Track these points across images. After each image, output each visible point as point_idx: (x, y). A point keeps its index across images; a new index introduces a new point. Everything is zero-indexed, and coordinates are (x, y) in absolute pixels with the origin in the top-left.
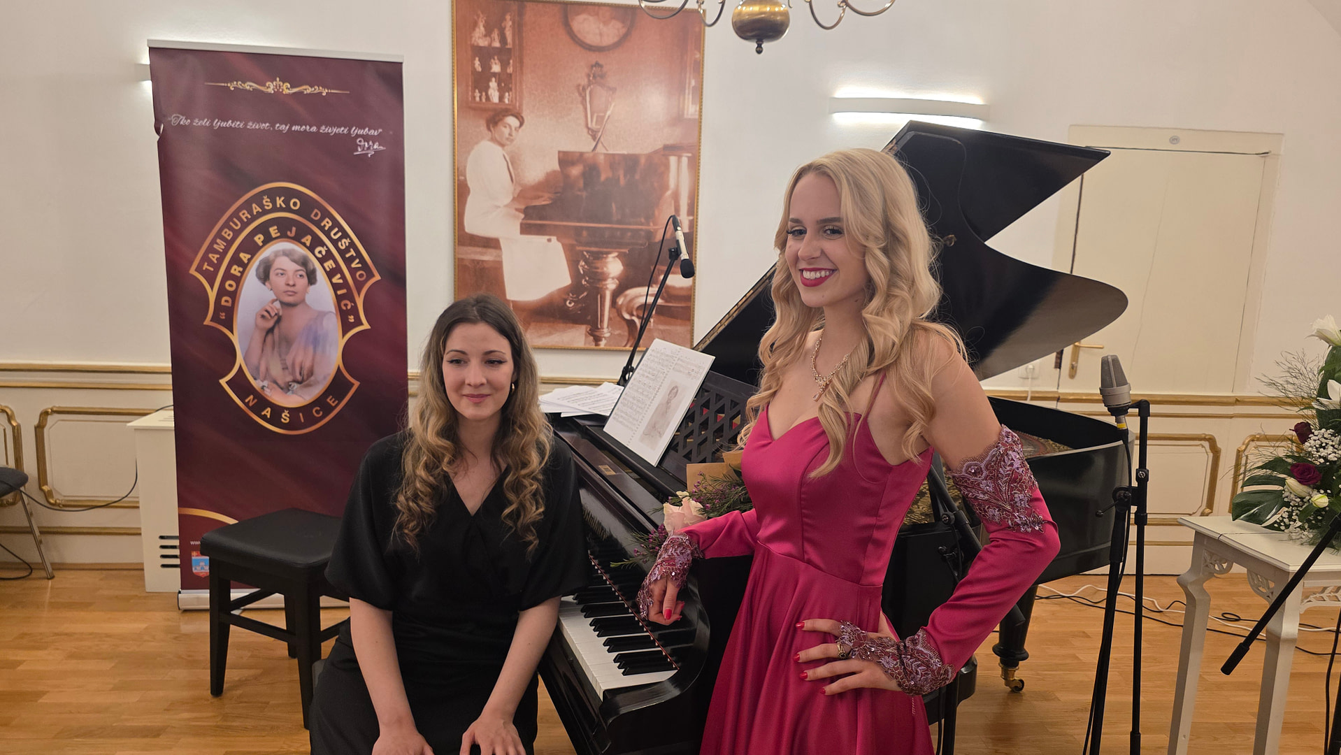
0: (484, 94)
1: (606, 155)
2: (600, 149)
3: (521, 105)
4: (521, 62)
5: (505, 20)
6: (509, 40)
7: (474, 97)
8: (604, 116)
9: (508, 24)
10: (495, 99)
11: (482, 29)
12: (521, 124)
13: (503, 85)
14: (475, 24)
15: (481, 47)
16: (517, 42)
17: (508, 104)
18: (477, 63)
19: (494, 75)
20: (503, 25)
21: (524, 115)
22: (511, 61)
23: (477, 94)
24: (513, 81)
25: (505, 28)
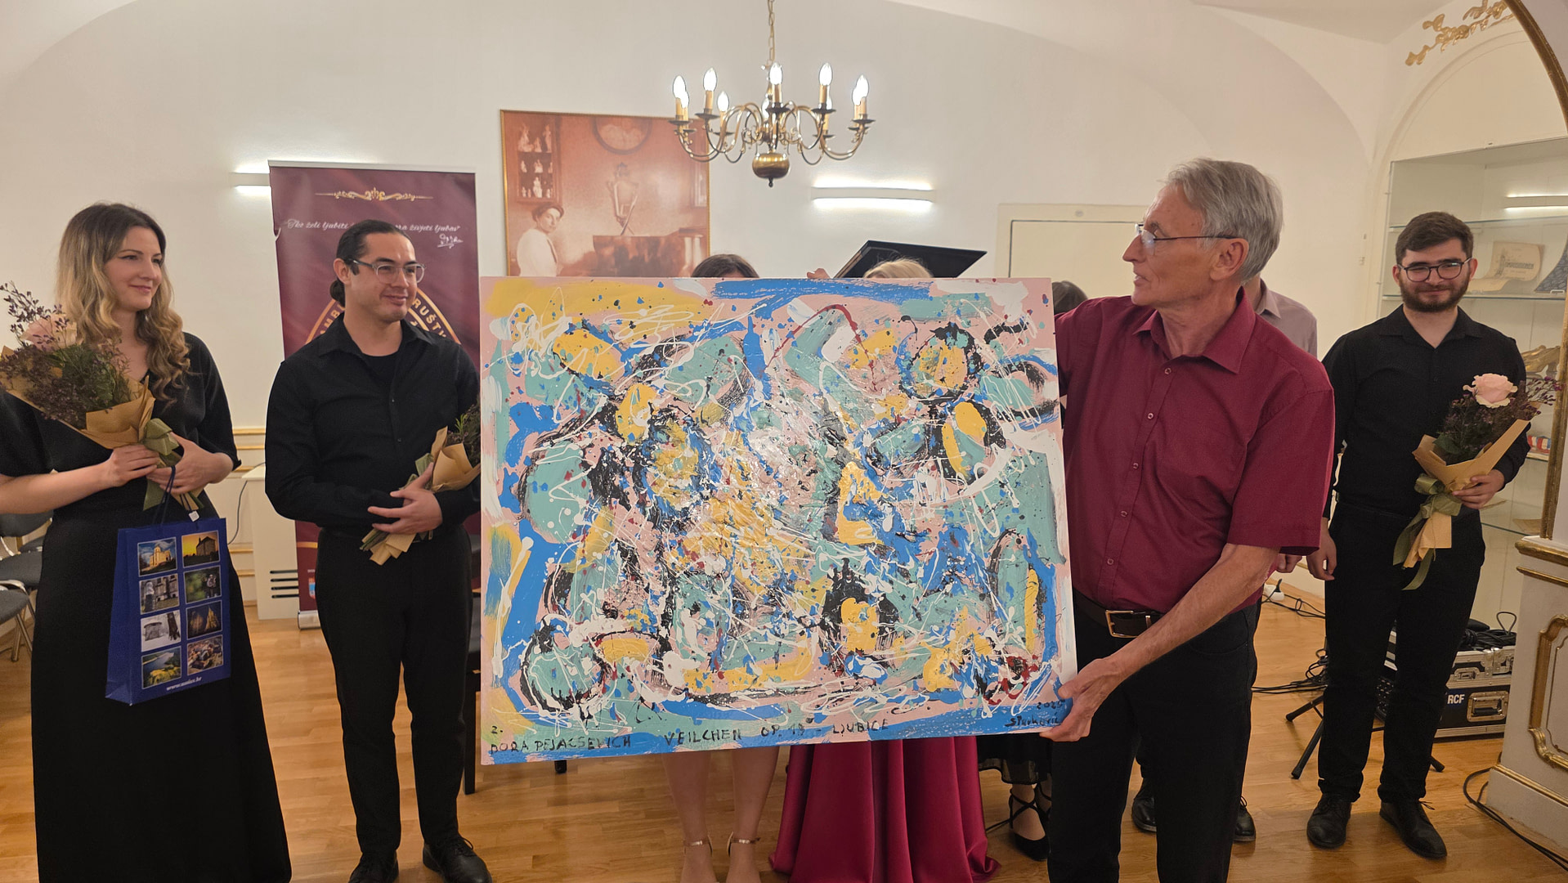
0: (529, 190)
1: (632, 237)
2: (627, 233)
3: (560, 199)
4: (560, 164)
5: (545, 130)
6: (549, 146)
7: (521, 194)
8: (629, 207)
9: (548, 133)
10: (539, 194)
11: (526, 138)
12: (561, 215)
13: (545, 183)
14: (520, 134)
15: (526, 153)
16: (556, 147)
17: (550, 199)
18: (523, 165)
19: (538, 175)
20: (544, 134)
21: (563, 207)
22: (551, 164)
23: (524, 191)
24: (554, 180)
25: (545, 136)
